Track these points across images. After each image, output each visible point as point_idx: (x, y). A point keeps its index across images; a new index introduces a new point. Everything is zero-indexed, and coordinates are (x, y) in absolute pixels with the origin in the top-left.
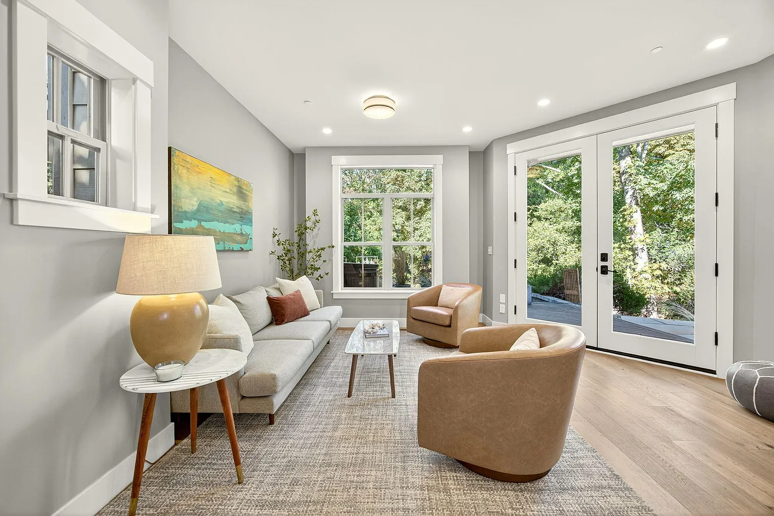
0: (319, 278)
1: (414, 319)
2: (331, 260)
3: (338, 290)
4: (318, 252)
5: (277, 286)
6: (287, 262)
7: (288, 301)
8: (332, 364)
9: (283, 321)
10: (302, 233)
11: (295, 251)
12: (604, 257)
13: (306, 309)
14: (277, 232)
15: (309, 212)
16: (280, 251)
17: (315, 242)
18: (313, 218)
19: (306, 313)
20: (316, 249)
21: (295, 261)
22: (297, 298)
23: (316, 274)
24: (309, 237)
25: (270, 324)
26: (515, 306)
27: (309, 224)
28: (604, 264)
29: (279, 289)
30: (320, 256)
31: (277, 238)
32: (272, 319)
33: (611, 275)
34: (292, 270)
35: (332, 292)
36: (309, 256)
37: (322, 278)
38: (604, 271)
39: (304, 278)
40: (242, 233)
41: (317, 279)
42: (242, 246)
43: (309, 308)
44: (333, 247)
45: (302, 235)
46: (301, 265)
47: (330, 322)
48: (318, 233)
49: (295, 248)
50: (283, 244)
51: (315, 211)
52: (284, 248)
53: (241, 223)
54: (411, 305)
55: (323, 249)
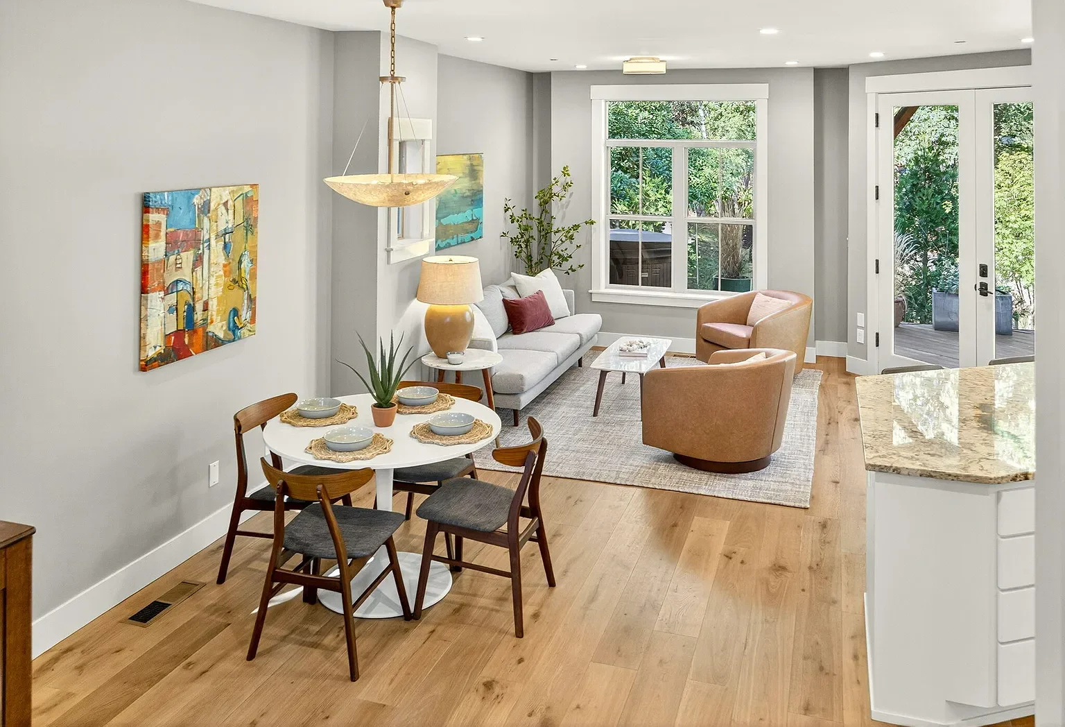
0: (570, 271)
1: (705, 341)
2: (590, 242)
3: (599, 288)
4: (568, 232)
5: (511, 282)
6: (523, 246)
7: (528, 305)
8: (581, 388)
9: (522, 330)
10: (546, 202)
11: (535, 228)
12: (984, 271)
13: (549, 316)
14: (510, 205)
15: (556, 172)
16: (515, 231)
17: (564, 213)
18: (562, 180)
19: (549, 322)
20: (566, 228)
21: (534, 245)
22: (539, 301)
23: (566, 265)
24: (555, 208)
25: (506, 333)
26: (877, 334)
27: (555, 189)
28: (984, 280)
29: (514, 287)
30: (571, 238)
31: (510, 212)
32: (509, 327)
33: (991, 299)
34: (530, 256)
35: (590, 291)
36: (554, 238)
37: (574, 271)
38: (984, 290)
39: (548, 273)
40: (473, 219)
41: (567, 273)
42: (472, 235)
43: (554, 315)
44: (592, 223)
45: (545, 204)
46: (543, 249)
47: (580, 335)
48: (570, 201)
49: (535, 224)
50: (518, 221)
51: (564, 168)
52: (520, 226)
53: (471, 207)
54: (702, 321)
55: (576, 227)
